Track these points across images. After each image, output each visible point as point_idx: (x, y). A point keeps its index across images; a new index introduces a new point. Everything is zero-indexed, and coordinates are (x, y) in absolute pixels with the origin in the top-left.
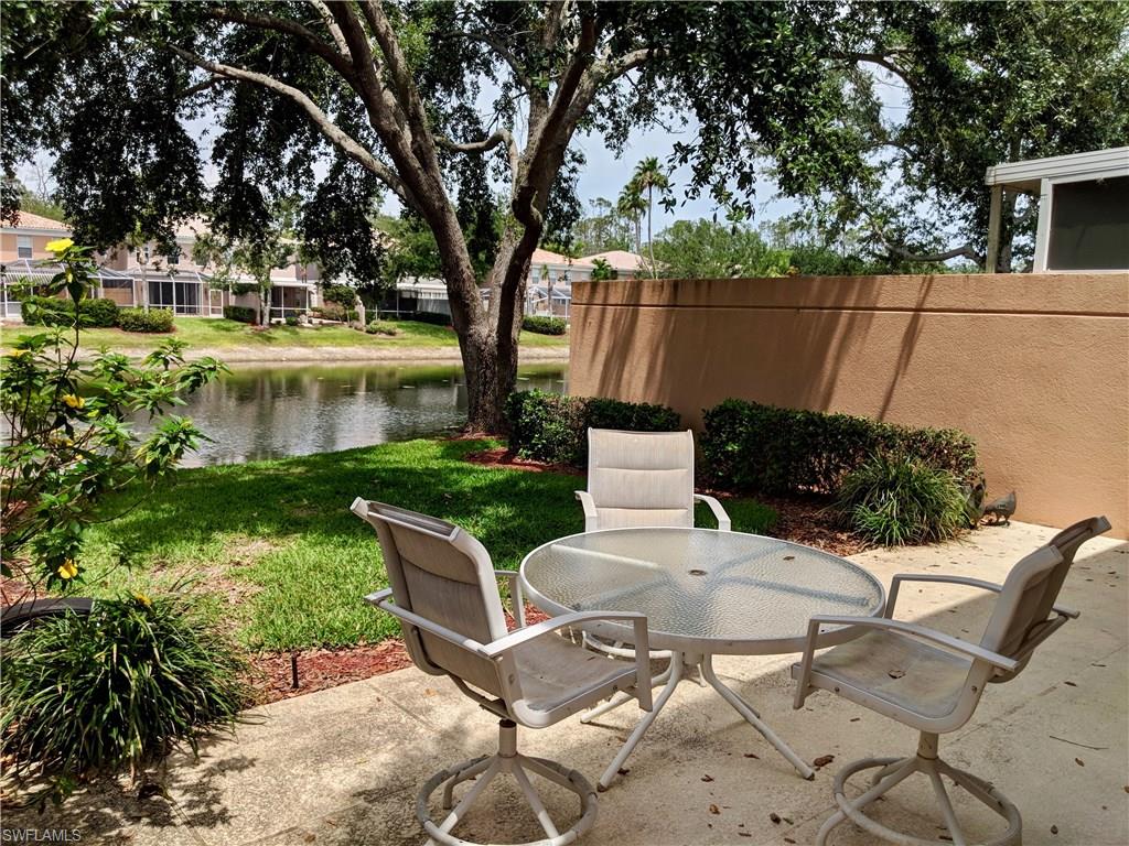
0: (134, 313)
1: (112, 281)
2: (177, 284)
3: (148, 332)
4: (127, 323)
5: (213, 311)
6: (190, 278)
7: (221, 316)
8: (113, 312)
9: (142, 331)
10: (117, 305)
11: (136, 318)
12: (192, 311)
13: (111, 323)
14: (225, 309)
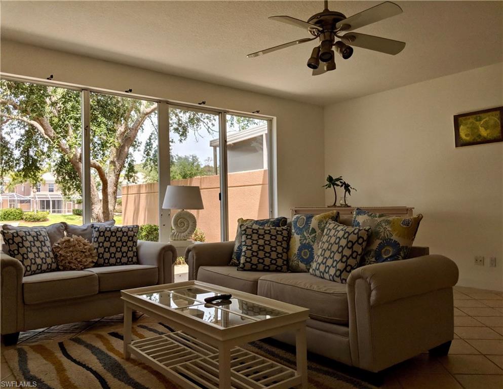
0: (30, 213)
1: (23, 200)
2: (52, 201)
3: (36, 221)
4: (26, 218)
5: (68, 211)
6: (59, 198)
7: (72, 213)
8: (21, 213)
9: (33, 221)
10: (23, 210)
11: (31, 216)
12: (59, 212)
13: (20, 218)
14: (73, 210)
